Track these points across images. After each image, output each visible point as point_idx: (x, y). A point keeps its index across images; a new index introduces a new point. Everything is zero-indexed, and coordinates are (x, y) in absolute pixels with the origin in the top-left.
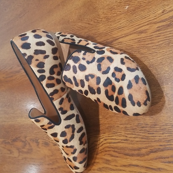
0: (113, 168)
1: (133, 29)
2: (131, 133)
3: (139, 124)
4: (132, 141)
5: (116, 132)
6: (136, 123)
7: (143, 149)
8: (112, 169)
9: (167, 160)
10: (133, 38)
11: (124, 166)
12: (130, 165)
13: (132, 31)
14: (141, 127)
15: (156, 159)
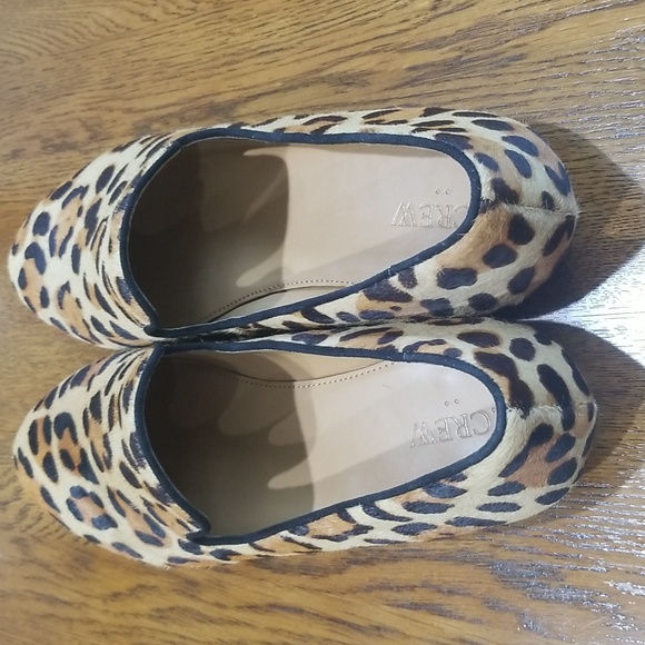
0: (209, 614)
8: (204, 616)
9: (409, 596)
11: (253, 607)
12: (273, 607)
13: (310, 72)
15: (369, 589)
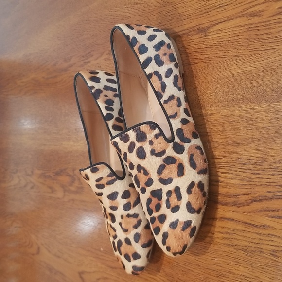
1: (240, 9)
2: (227, 171)
3: (239, 159)
4: (227, 183)
6: (235, 157)
7: (242, 196)
9: (276, 213)
10: (240, 24)
13: (238, 13)
14: (242, 163)
15: (260, 211)
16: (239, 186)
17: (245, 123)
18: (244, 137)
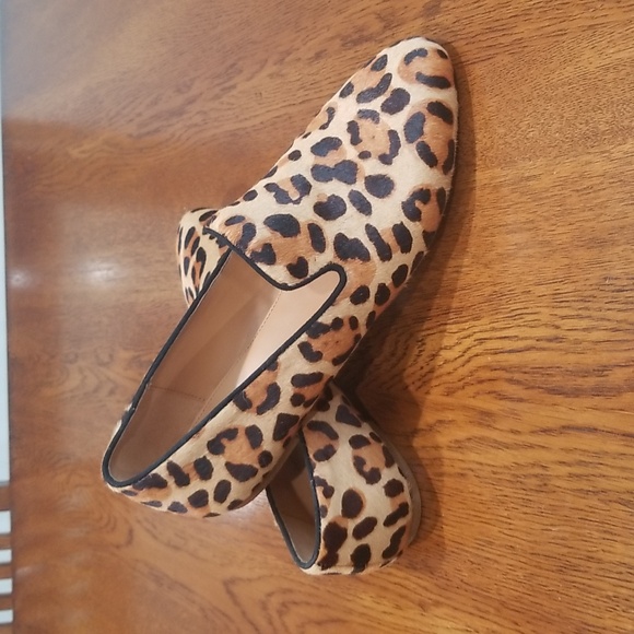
0: (505, 440)
2: (576, 313)
3: (605, 279)
4: (577, 342)
5: (519, 312)
6: (595, 275)
7: (617, 370)
8: (500, 443)
11: (546, 431)
12: (566, 429)
14: (613, 288)
16: (608, 345)
17: (620, 190)
18: (617, 224)
